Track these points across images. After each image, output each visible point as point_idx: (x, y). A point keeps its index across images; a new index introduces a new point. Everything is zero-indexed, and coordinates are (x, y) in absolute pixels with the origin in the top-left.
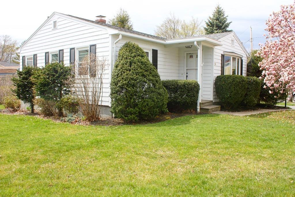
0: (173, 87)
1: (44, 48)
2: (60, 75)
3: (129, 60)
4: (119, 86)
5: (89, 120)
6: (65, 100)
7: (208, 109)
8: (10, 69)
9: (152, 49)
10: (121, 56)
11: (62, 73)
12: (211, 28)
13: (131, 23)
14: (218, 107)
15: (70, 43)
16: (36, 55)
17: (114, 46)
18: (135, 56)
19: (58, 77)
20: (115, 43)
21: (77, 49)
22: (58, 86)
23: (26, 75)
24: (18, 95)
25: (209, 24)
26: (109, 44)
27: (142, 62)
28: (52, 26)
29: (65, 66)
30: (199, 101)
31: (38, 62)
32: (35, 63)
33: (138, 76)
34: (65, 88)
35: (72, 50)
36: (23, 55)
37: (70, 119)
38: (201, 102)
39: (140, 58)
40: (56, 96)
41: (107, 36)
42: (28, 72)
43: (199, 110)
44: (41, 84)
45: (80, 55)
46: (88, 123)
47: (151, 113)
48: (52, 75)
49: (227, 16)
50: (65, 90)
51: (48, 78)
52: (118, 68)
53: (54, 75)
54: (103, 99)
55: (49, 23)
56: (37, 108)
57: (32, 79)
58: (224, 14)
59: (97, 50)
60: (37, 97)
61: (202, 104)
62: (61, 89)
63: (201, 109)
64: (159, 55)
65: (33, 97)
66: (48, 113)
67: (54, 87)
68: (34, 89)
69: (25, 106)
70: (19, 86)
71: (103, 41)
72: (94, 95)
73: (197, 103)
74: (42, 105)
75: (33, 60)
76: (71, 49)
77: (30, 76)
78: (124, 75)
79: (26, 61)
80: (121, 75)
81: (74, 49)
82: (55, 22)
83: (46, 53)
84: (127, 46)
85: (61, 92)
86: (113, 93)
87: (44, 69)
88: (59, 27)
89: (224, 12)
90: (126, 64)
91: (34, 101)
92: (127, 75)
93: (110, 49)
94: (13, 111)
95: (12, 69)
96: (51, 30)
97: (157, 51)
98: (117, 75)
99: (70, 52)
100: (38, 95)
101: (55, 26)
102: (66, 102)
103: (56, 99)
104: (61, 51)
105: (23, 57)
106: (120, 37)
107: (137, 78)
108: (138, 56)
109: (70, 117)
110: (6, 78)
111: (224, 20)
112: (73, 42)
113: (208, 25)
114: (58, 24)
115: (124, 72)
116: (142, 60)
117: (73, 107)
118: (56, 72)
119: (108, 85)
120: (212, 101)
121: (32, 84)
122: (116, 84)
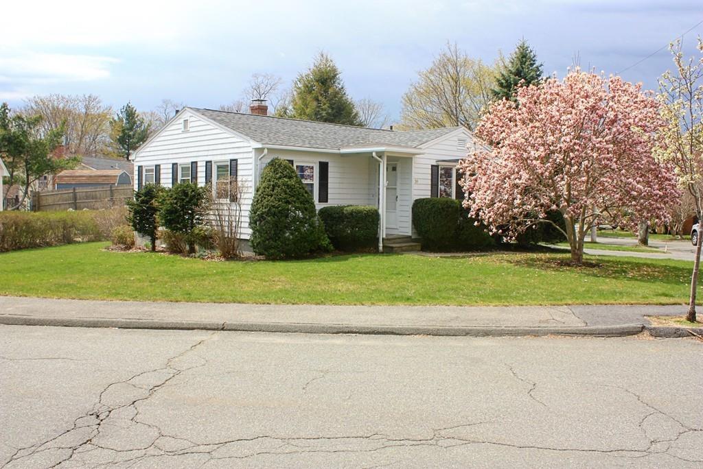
0: (337, 215)
1: (171, 156)
2: (191, 199)
3: (272, 183)
4: (258, 215)
5: (225, 257)
6: (197, 231)
7: (392, 248)
8: (105, 176)
9: (320, 162)
10: (264, 178)
11: (194, 196)
12: (506, 90)
13: (341, 83)
14: (415, 246)
15: (206, 153)
16: (159, 165)
17: (259, 162)
18: (280, 178)
19: (189, 202)
20: (260, 159)
21: (215, 162)
22: (189, 213)
23: (146, 196)
24: (134, 226)
25: (503, 81)
26: (252, 161)
27: (288, 186)
28: (182, 126)
29: (199, 186)
30: (383, 234)
31: (162, 176)
32: (158, 179)
33: (280, 203)
34: (197, 217)
35: (209, 164)
36: (140, 164)
37: (201, 255)
38: (384, 236)
39: (286, 180)
40: (185, 227)
41: (250, 149)
42: (148, 194)
43: (381, 248)
44: (167, 210)
45: (218, 171)
46: (223, 260)
47: (298, 248)
48: (181, 199)
49: (541, 65)
50: (198, 219)
51: (176, 204)
52: (259, 193)
53: (183, 200)
54: (243, 231)
55: (178, 122)
56: (161, 245)
57: (155, 203)
58: (534, 61)
59: (239, 167)
60: (160, 229)
61: (388, 239)
62: (193, 217)
63: (383, 247)
64: (330, 169)
65: (155, 228)
66: (175, 249)
67: (184, 215)
68: (157, 216)
69: (142, 241)
70: (136, 212)
71: (245, 155)
72: (230, 226)
73: (378, 239)
74: (168, 238)
75: (154, 173)
76: (207, 162)
77: (152, 198)
78: (264, 201)
79: (144, 173)
80: (262, 201)
81: (211, 162)
82: (186, 121)
83: (173, 164)
84: (273, 164)
85: (193, 221)
86: (253, 223)
87: (170, 190)
88: (191, 130)
89: (534, 56)
90: (268, 188)
91: (157, 233)
92: (268, 201)
93: (252, 166)
94: (126, 248)
95: (108, 176)
96: (180, 131)
97: (327, 163)
98: (257, 201)
99: (206, 166)
100: (162, 226)
101: (185, 127)
102: (198, 234)
103: (186, 230)
104: (194, 164)
105: (139, 167)
106: (266, 151)
107: (279, 206)
108: (284, 177)
109: (201, 253)
110: (97, 193)
111: (531, 74)
112: (210, 153)
113: (501, 85)
114: (190, 125)
115: (265, 198)
116: (289, 182)
117: (207, 241)
118: (186, 194)
119: (247, 213)
120: (410, 237)
121: (155, 210)
122: (255, 213)
